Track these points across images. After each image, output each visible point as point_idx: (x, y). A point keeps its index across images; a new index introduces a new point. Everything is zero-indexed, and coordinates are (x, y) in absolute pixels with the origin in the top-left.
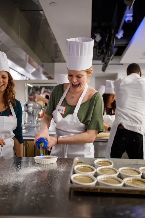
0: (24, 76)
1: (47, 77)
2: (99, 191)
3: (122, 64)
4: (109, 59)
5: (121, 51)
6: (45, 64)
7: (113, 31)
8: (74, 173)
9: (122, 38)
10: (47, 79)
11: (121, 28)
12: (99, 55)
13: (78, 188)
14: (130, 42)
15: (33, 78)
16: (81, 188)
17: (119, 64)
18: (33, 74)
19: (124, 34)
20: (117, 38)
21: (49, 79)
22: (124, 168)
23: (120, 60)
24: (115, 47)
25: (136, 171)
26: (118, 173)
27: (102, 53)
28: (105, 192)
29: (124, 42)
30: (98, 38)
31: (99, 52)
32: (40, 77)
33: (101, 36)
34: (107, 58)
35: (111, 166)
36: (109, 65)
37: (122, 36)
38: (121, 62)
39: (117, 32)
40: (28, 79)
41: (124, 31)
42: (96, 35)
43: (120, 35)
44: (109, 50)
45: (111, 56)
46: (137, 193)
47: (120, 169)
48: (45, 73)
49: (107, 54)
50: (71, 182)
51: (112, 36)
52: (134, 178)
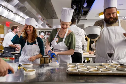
0: (37, 26)
1: (49, 26)
2: (79, 74)
3: (86, 20)
4: (80, 18)
5: (86, 13)
6: (48, 20)
7: (82, 4)
8: (68, 68)
9: (86, 7)
10: (49, 27)
11: (85, 2)
12: (75, 15)
13: (71, 73)
14: (90, 9)
15: (41, 27)
16: (72, 73)
17: (85, 20)
18: (42, 25)
19: (87, 5)
20: (84, 7)
21: (50, 27)
22: (89, 66)
23: (85, 18)
24: (83, 11)
25: (95, 67)
26: (87, 68)
27: (77, 14)
28: (82, 74)
29: (87, 9)
30: (75, 7)
31: (75, 14)
32: (45, 26)
33: (76, 6)
34: (79, 17)
35: (84, 66)
36: (80, 20)
37: (86, 6)
38: (86, 19)
39: (84, 4)
40: (39, 27)
41: (87, 3)
42: (74, 6)
43: (85, 5)
44: (80, 13)
45: (81, 16)
46: (95, 74)
47: (88, 67)
48: (48, 25)
49: (79, 15)
50: (68, 71)
51: (82, 6)
52: (94, 69)
